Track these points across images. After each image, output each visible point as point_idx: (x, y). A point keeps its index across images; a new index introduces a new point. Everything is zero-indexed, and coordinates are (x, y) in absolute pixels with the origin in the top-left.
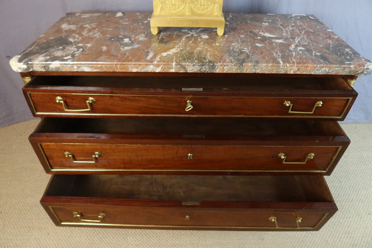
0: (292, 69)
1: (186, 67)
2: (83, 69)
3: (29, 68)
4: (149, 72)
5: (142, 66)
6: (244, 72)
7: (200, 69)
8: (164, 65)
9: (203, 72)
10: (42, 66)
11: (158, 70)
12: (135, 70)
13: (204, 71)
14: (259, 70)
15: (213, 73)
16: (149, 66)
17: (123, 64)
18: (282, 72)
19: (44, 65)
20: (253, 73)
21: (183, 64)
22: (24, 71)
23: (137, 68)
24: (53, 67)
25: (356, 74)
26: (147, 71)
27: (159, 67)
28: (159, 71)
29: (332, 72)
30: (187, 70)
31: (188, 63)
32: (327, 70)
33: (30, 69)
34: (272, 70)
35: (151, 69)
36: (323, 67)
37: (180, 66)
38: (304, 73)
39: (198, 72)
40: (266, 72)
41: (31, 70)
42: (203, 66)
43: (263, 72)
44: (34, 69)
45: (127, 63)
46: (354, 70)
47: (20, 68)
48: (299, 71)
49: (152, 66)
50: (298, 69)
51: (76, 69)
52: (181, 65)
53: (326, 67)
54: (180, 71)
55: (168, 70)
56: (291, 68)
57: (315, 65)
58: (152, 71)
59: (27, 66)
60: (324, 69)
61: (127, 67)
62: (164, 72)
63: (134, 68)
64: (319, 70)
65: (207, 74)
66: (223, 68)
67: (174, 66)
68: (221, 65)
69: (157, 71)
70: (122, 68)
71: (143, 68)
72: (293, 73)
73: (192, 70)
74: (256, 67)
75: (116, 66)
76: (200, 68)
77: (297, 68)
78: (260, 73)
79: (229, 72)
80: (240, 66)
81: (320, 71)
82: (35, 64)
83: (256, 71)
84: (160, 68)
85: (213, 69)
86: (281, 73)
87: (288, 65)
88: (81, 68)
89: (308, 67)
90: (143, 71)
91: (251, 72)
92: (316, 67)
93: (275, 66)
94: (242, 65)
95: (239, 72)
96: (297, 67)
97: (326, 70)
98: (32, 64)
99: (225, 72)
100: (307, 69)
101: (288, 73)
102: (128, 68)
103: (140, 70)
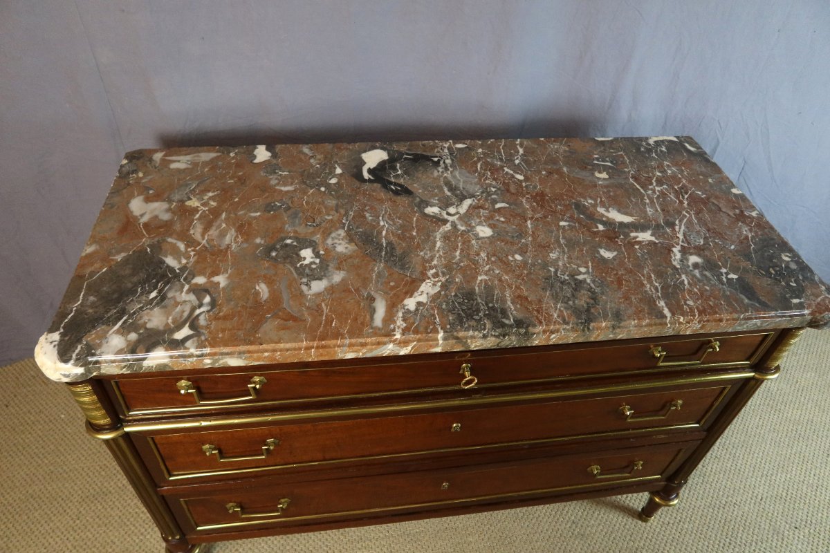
0: (689, 328)
1: (468, 340)
2: (226, 362)
3: (88, 371)
4: (384, 356)
5: (368, 347)
6: (592, 339)
7: (499, 343)
8: (419, 340)
9: (503, 347)
10: (123, 365)
11: (404, 351)
12: (350, 356)
13: (508, 346)
14: (623, 334)
15: (527, 347)
16: (385, 347)
17: (324, 347)
18: (670, 333)
19: (128, 363)
20: (611, 339)
21: (461, 334)
22: (77, 379)
23: (354, 351)
24: (151, 365)
26: (379, 355)
27: (406, 346)
28: (407, 354)
30: (469, 346)
31: (471, 333)
32: (759, 323)
33: (92, 374)
34: (649, 332)
35: (388, 352)
36: (750, 318)
37: (454, 341)
38: (713, 331)
39: (493, 347)
40: (638, 337)
41: (95, 374)
42: (504, 336)
43: (630, 337)
44: (103, 371)
45: (334, 342)
49: (391, 346)
50: (702, 327)
51: (208, 364)
52: (457, 338)
53: (756, 318)
54: (452, 348)
55: (428, 349)
56: (689, 325)
57: (736, 316)
58: (391, 354)
59: (85, 369)
60: (753, 321)
61: (333, 353)
62: (417, 353)
63: (349, 352)
64: (742, 324)
65: (513, 349)
66: (549, 336)
67: (440, 341)
68: (545, 332)
69: (402, 353)
70: (321, 355)
71: (371, 350)
72: (692, 333)
73: (482, 345)
74: (618, 331)
75: (309, 351)
76: (498, 341)
77: (700, 325)
78: (624, 338)
79: (561, 342)
80: (583, 330)
81: (745, 326)
82: (106, 362)
83: (617, 337)
84: (409, 348)
85: (527, 340)
86: (668, 335)
87: (682, 320)
88: (221, 362)
89: (721, 320)
90: (369, 355)
91: (605, 339)
92: (736, 319)
93: (655, 325)
94: (588, 329)
95: (580, 340)
96: (700, 322)
97: (756, 324)
98: (97, 362)
99: (551, 343)
100: (718, 325)
101: (682, 333)
102: (336, 352)
103: (363, 354)
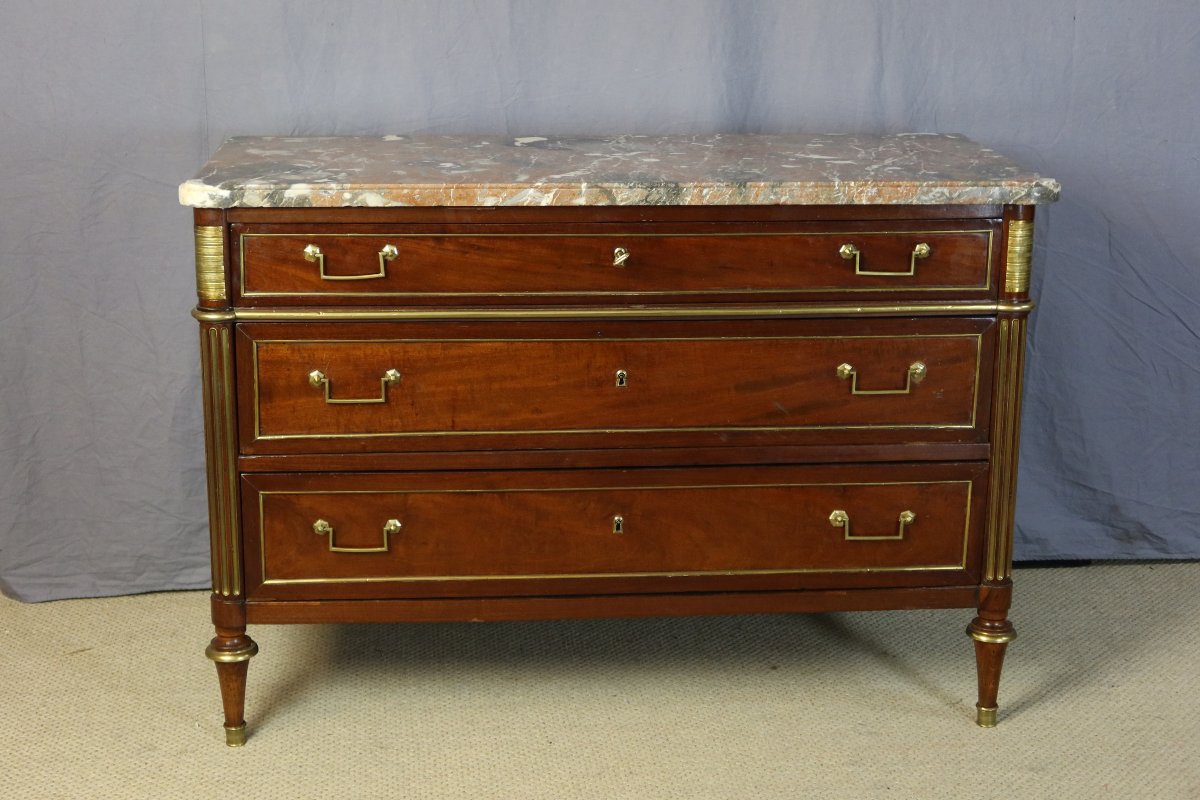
0: (862, 192)
1: (614, 190)
2: (365, 199)
3: (233, 198)
4: (525, 204)
5: (509, 190)
6: (752, 201)
7: (648, 196)
8: (562, 188)
9: (653, 203)
10: (265, 194)
11: (546, 200)
12: (490, 202)
13: (657, 202)
14: (785, 195)
15: (678, 206)
16: (525, 191)
17: (462, 188)
18: (842, 201)
19: (271, 192)
20: (773, 203)
21: (606, 185)
22: (220, 204)
23: (493, 195)
24: (291, 197)
25: (1017, 201)
26: (520, 205)
27: (548, 192)
28: (549, 204)
29: (959, 196)
30: (614, 200)
31: (616, 185)
32: (946, 191)
33: (234, 202)
34: (817, 196)
35: (530, 199)
36: (936, 186)
37: (598, 190)
38: (894, 202)
39: (641, 204)
40: (804, 203)
41: (236, 204)
42: (652, 188)
43: (796, 202)
44: (245, 200)
45: (474, 185)
46: (1011, 192)
47: (212, 197)
48: (880, 196)
49: (531, 191)
50: (879, 194)
51: (347, 201)
52: (601, 187)
53: (941, 186)
54: (597, 201)
55: (571, 199)
56: (861, 189)
57: (918, 183)
58: (532, 204)
59: (230, 194)
60: (938, 189)
61: (472, 194)
62: (559, 204)
63: (488, 195)
64: (927, 193)
65: (664, 207)
66: (701, 191)
67: (584, 190)
68: (696, 187)
69: (544, 203)
70: (460, 197)
71: (511, 195)
72: (869, 203)
73: (628, 198)
74: (777, 190)
75: (448, 191)
76: (646, 193)
77: (875, 190)
78: (789, 203)
79: (716, 202)
80: (739, 187)
81: (931, 195)
82: (250, 189)
83: (780, 199)
84: (551, 195)
85: (677, 195)
86: (840, 203)
87: (852, 184)
88: (360, 198)
89: (899, 186)
90: (509, 203)
91: (766, 202)
92: (917, 187)
93: (821, 186)
94: (745, 187)
95: (738, 201)
96: (874, 186)
97: (943, 194)
98: (242, 189)
99: (705, 202)
100: (898, 192)
101: (856, 202)
102: (475, 195)
103: (504, 200)
